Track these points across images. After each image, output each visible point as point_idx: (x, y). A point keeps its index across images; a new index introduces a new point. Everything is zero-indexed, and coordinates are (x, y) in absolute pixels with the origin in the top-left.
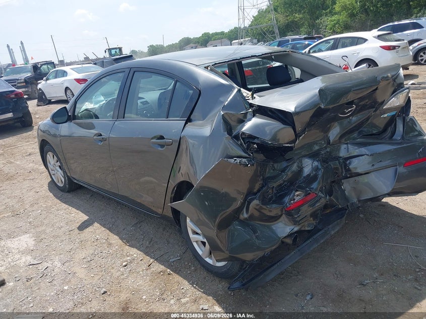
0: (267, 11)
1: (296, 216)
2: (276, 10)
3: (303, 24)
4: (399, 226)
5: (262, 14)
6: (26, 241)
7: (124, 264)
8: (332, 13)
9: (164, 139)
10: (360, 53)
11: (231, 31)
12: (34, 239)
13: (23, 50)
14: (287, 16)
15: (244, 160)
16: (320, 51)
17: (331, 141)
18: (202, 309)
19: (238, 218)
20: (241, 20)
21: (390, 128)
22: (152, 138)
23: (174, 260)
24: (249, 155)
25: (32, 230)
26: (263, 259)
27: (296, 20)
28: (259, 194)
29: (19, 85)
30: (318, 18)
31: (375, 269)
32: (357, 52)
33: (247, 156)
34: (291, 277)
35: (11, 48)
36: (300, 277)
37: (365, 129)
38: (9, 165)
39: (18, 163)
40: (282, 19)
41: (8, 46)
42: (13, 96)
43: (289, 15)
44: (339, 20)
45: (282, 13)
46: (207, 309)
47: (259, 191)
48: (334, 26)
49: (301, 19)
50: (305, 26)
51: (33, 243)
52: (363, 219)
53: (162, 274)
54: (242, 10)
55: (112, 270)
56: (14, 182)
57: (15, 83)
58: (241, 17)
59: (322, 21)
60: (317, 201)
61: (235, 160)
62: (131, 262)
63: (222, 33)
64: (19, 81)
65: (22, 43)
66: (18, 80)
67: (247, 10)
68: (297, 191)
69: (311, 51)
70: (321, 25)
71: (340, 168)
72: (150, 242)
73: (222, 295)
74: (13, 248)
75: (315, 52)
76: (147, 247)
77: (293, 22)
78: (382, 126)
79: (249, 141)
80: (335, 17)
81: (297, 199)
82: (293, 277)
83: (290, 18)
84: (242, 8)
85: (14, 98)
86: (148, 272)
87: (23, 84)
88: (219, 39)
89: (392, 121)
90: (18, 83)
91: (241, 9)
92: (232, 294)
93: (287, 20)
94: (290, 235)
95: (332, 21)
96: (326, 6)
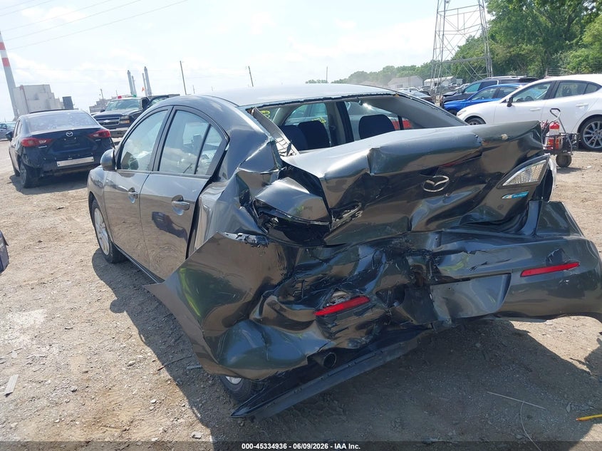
0: (481, 39)
1: (330, 326)
2: (493, 37)
3: (532, 61)
4: (527, 369)
5: (471, 43)
6: (36, 317)
7: (131, 362)
8: (578, 46)
9: (183, 200)
10: (589, 106)
11: (426, 66)
12: (46, 315)
13: (146, 79)
14: (510, 47)
15: (253, 237)
16: (530, 99)
17: (413, 227)
18: (193, 437)
19: (248, 318)
20: (438, 50)
21: (519, 216)
22: (173, 199)
23: (192, 367)
24: (263, 231)
25: (50, 305)
26: (274, 379)
27: (523, 53)
28: (278, 288)
29: (122, 122)
30: (556, 51)
31: (457, 424)
32: (585, 104)
33: (260, 232)
34: (333, 415)
35: (131, 75)
36: (344, 418)
37: (475, 214)
38: (67, 222)
39: (78, 220)
40: (502, 52)
41: (129, 73)
42: (97, 135)
43: (512, 46)
44: (587, 56)
45: (501, 41)
46: (200, 438)
47: (279, 284)
48: (579, 64)
49: (531, 51)
50: (537, 63)
51: (44, 319)
52: (478, 350)
53: (169, 382)
54: (441, 37)
55: (112, 369)
56: (61, 244)
57: (117, 120)
58: (438, 46)
59: (562, 56)
60: (368, 309)
61: (241, 236)
62: (140, 362)
63: (413, 68)
64: (122, 118)
65: (146, 69)
66: (121, 116)
67: (448, 37)
68: (337, 290)
69: (515, 100)
70: (561, 62)
71: (424, 267)
72: (176, 341)
73: (228, 423)
74: (17, 324)
75: (519, 101)
76: (170, 346)
77: (518, 55)
78: (504, 213)
79: (263, 212)
80: (582, 52)
81: (338, 301)
82: (334, 416)
83: (515, 50)
84: (442, 33)
85: (97, 138)
86: (155, 377)
87: (126, 122)
88: (406, 75)
89: (521, 207)
90: (121, 120)
91: (440, 34)
92: (242, 425)
93: (510, 53)
94: (320, 353)
95: (576, 57)
96: (571, 35)
